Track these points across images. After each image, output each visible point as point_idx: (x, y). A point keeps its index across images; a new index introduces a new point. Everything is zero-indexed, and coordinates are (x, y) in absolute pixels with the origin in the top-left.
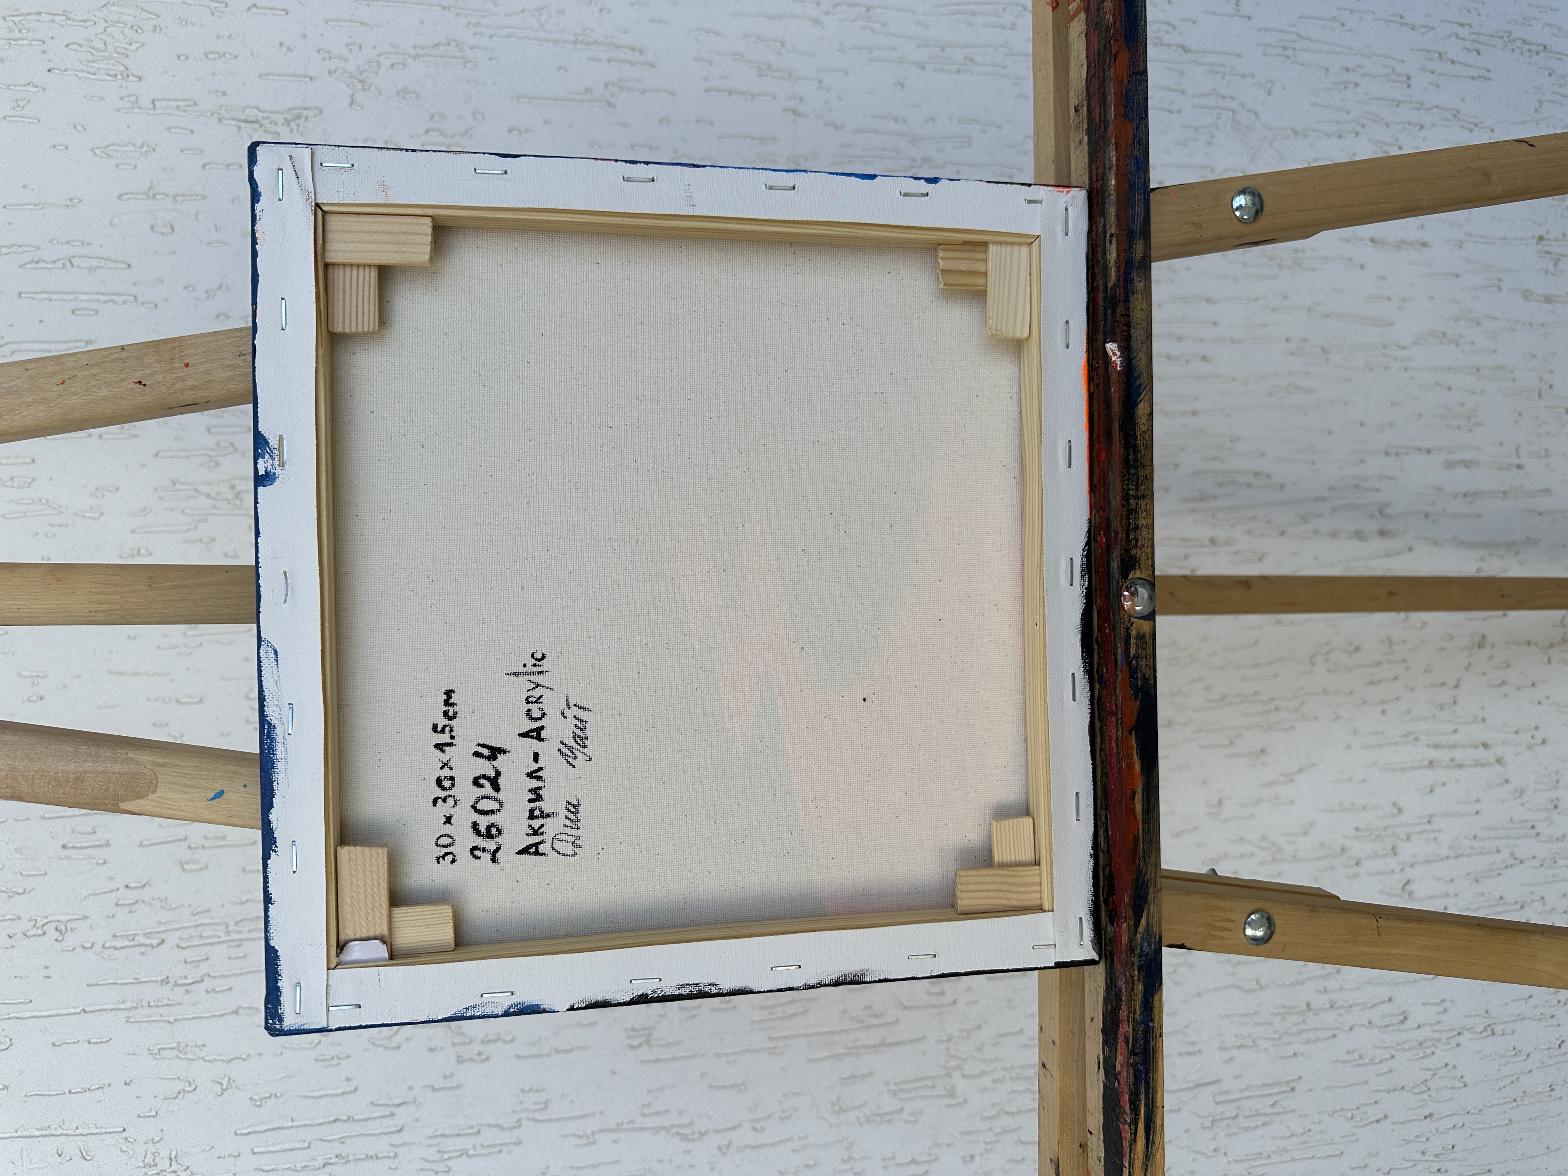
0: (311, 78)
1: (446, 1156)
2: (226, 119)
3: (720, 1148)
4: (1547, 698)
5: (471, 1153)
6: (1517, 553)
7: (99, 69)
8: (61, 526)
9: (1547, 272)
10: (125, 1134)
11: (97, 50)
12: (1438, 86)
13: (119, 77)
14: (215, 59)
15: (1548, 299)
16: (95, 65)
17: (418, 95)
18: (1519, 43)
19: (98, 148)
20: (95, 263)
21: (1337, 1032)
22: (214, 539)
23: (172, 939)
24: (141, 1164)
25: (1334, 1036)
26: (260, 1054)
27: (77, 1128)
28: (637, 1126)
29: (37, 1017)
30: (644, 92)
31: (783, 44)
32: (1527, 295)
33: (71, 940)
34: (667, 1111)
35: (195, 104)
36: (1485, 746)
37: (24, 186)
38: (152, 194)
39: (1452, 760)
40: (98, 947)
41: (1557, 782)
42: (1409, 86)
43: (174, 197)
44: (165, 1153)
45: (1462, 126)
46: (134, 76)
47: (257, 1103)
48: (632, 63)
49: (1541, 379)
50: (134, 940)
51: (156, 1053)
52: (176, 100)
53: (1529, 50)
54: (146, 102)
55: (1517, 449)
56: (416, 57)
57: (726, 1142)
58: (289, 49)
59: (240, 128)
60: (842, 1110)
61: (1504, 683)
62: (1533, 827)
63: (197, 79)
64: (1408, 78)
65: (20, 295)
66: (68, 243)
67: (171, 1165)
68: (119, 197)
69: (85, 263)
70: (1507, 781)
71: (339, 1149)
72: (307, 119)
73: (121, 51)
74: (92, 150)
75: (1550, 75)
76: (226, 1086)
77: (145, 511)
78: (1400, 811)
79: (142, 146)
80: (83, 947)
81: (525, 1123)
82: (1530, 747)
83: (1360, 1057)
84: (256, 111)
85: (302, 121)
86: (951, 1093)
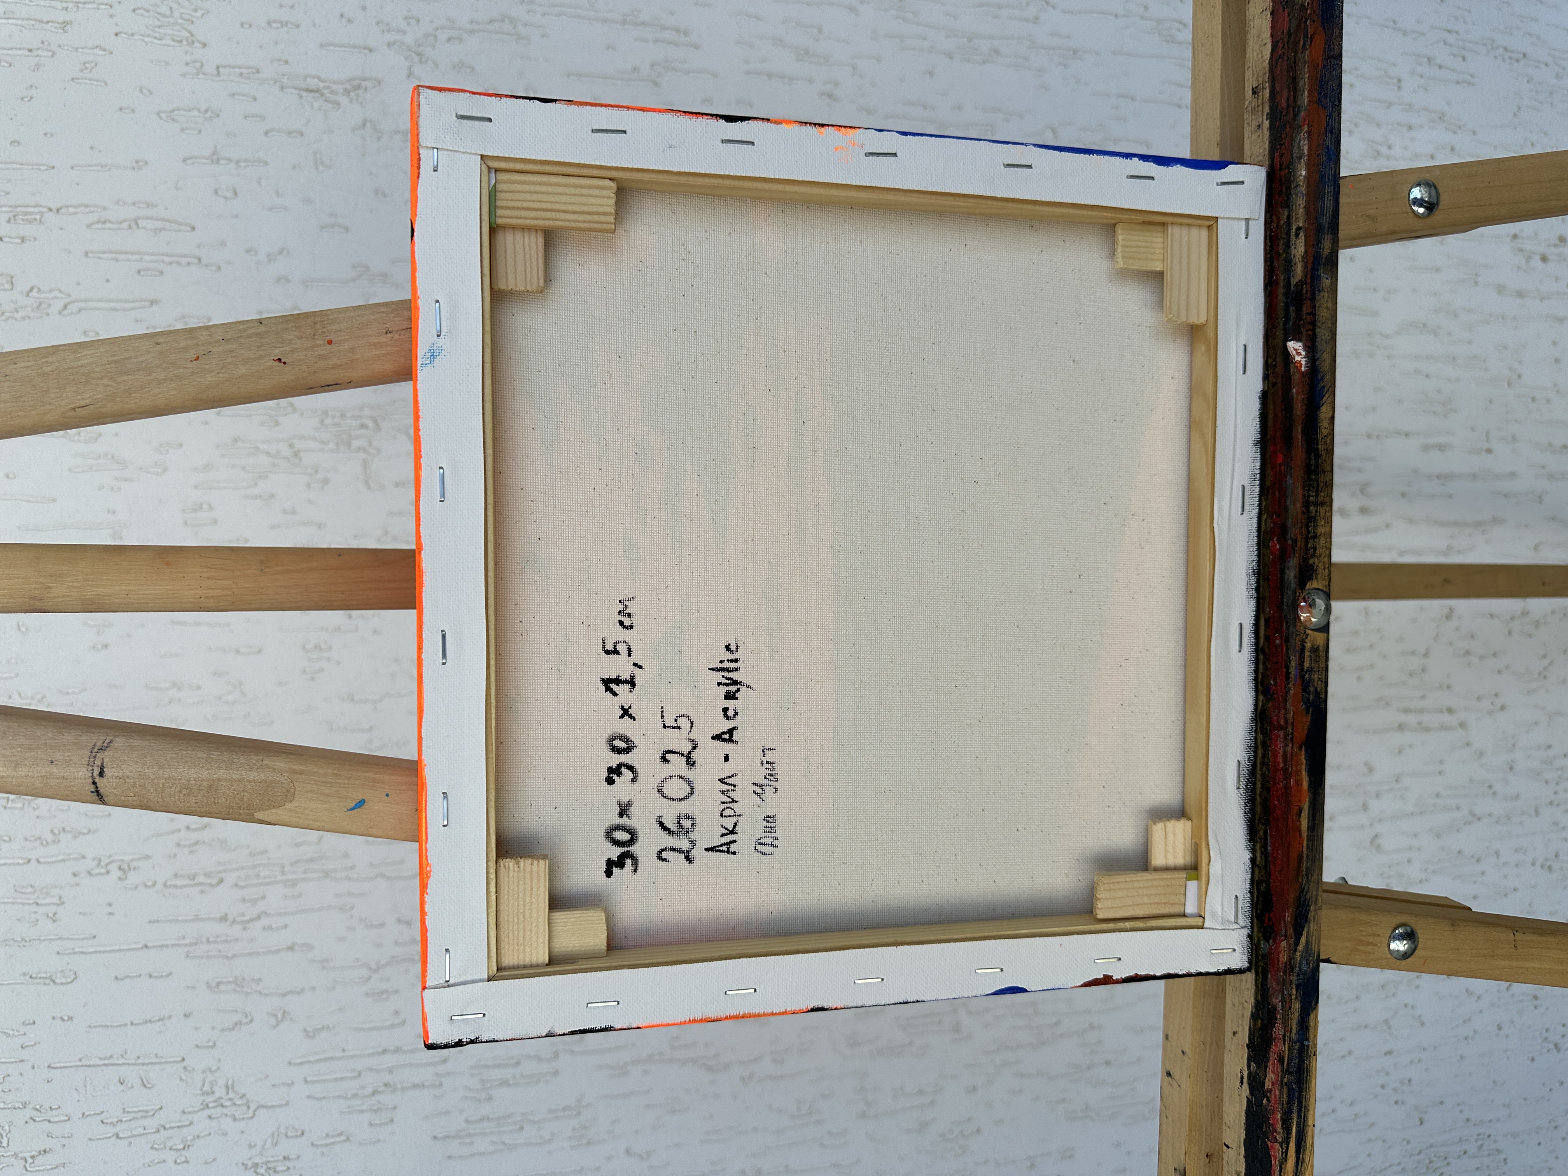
0: (370, 50)
1: (488, 1085)
2: (287, 87)
3: (743, 1079)
4: (1507, 667)
5: (511, 1082)
6: (1484, 532)
7: (165, 34)
8: (126, 480)
9: (1519, 268)
10: (184, 1064)
11: (164, 16)
12: (1426, 90)
13: (184, 42)
14: (277, 28)
15: (1520, 294)
16: (161, 30)
17: (473, 69)
18: (1501, 50)
19: (164, 112)
20: (160, 224)
22: (272, 496)
23: (230, 878)
24: (199, 1092)
26: (313, 989)
27: (138, 1057)
29: (100, 952)
30: (687, 72)
31: (820, 30)
32: (1500, 289)
33: (134, 878)
35: (258, 72)
36: (1450, 711)
37: (92, 148)
38: (215, 158)
39: (1419, 723)
40: (159, 886)
41: (1514, 745)
42: (1399, 88)
43: (238, 162)
44: (221, 1082)
45: (1446, 129)
46: (199, 42)
47: (310, 1034)
48: (677, 45)
49: (1511, 369)
50: (194, 879)
51: (215, 987)
52: (240, 67)
53: (1510, 58)
54: (210, 68)
55: (1488, 434)
56: (471, 32)
57: (749, 1073)
58: (349, 21)
59: (301, 97)
61: (1468, 653)
62: (1490, 787)
63: (261, 47)
64: (1400, 81)
65: (87, 253)
66: (134, 204)
67: (228, 1093)
68: (185, 160)
69: (150, 225)
70: (1468, 744)
71: (388, 1078)
72: (366, 89)
73: (185, 16)
74: (158, 114)
75: (1528, 81)
76: (281, 1017)
77: (207, 467)
78: (1371, 770)
79: (207, 111)
80: (146, 886)
82: (1490, 713)
84: (316, 80)
85: (361, 91)
86: (957, 1029)
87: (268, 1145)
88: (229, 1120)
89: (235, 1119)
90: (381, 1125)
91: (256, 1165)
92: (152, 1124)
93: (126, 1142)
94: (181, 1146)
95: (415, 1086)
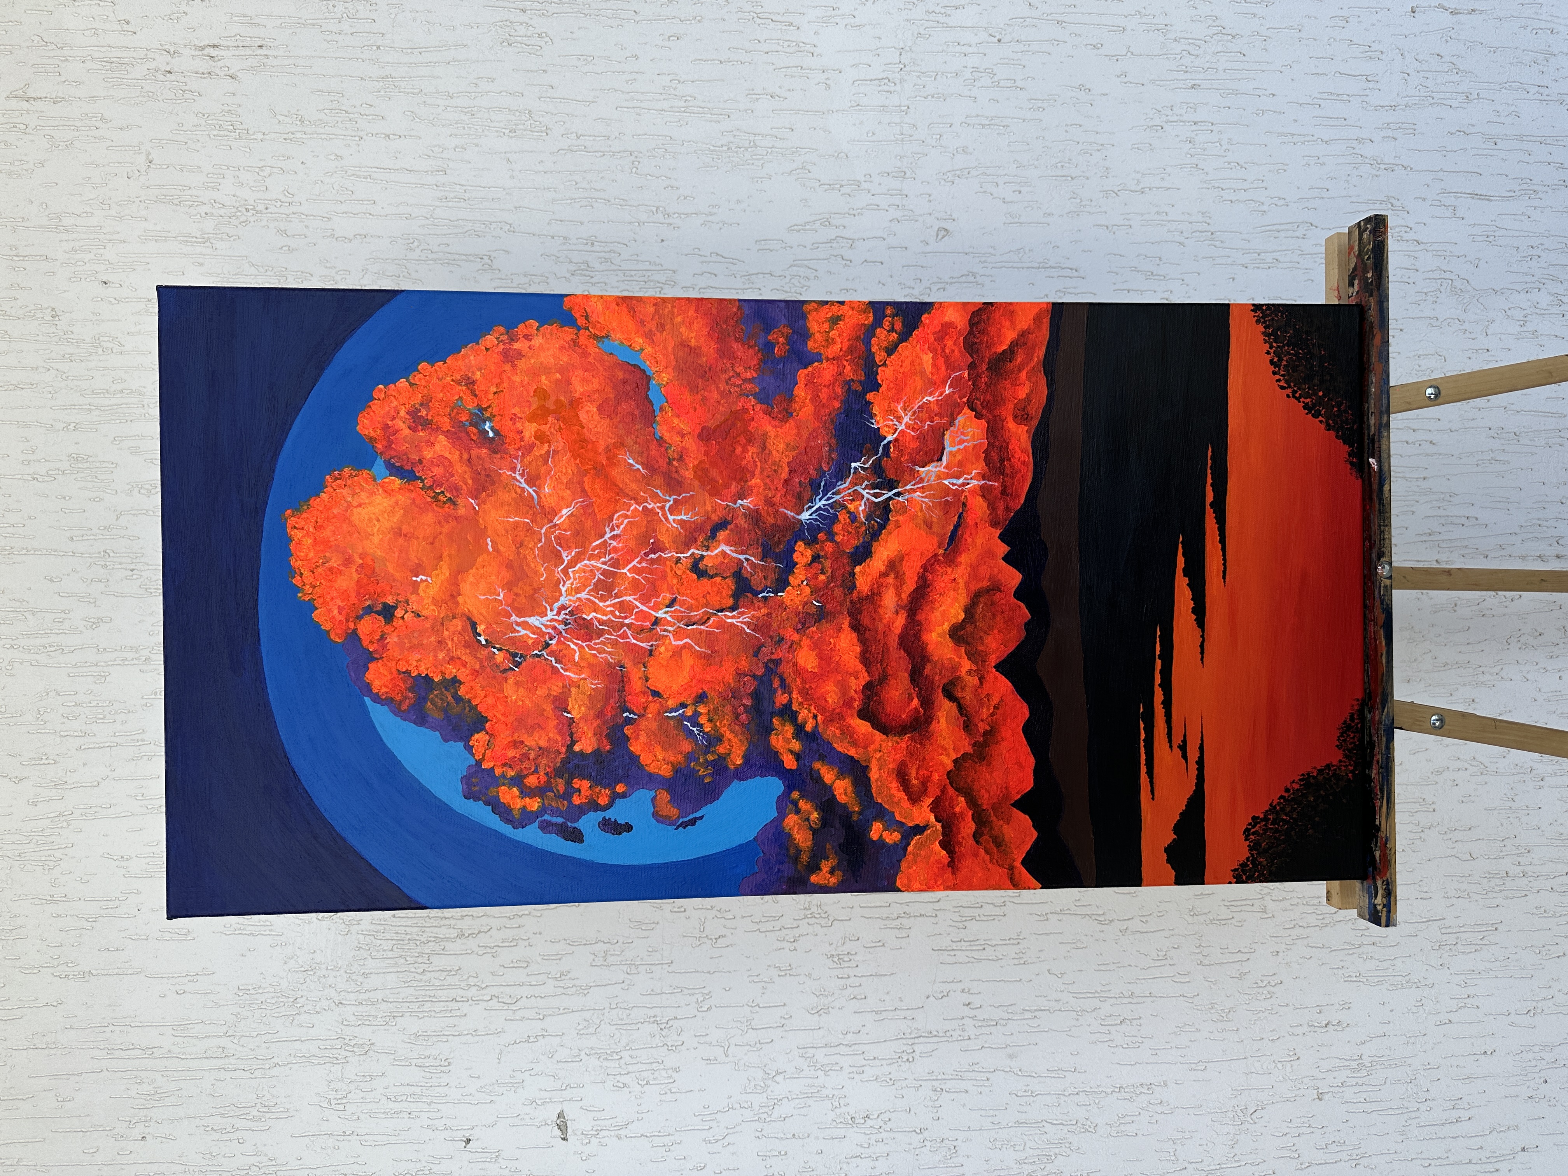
1: (964, 919)
3: (1121, 931)
21: (1527, 893)
25: (1526, 895)
28: (1073, 912)
31: (1160, 259)
48: (1071, 278)
60: (1195, 914)
71: (906, 909)
83: (1545, 911)
89: (822, 926)
91: (833, 956)
92: (778, 924)
93: (764, 934)
94: (793, 940)
95: (922, 915)
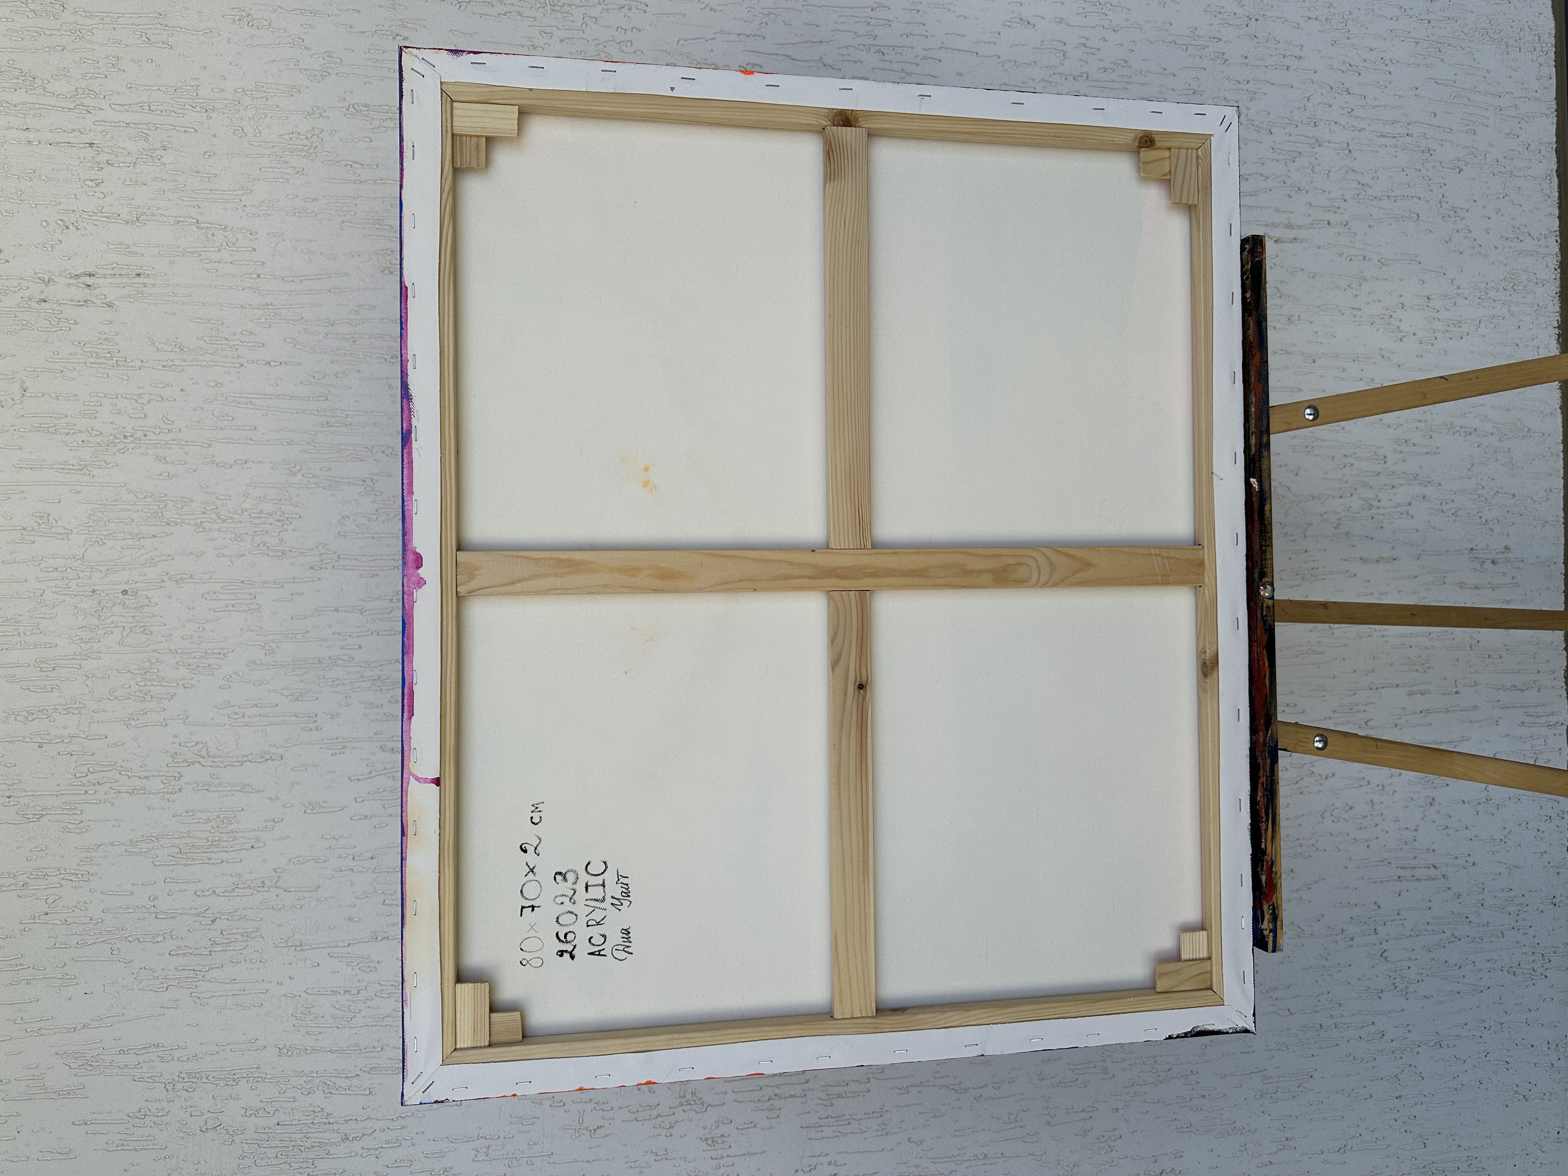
5: (844, 1096)
9: (1476, 570)
12: (1404, 461)
15: (1476, 588)
21: (1339, 1042)
25: (1338, 1045)
28: (931, 1084)
32: (1462, 585)
34: (948, 1076)
36: (1435, 867)
39: (1413, 876)
41: (1483, 889)
42: (1385, 462)
44: (689, 1091)
45: (1420, 484)
49: (1472, 637)
53: (1464, 432)
55: (1456, 681)
57: (979, 1095)
60: (1043, 1079)
61: (1447, 827)
62: (1467, 917)
64: (1385, 457)
70: (1449, 889)
71: (777, 1091)
75: (1478, 446)
78: (1379, 907)
81: (872, 1080)
82: (1465, 867)
83: (1354, 1058)
86: (1105, 1071)
87: (713, 1128)
88: (694, 1113)
89: (696, 1112)
90: (773, 1118)
91: (707, 1139)
92: (654, 1113)
93: (641, 1123)
94: (668, 1127)
95: (791, 1096)
